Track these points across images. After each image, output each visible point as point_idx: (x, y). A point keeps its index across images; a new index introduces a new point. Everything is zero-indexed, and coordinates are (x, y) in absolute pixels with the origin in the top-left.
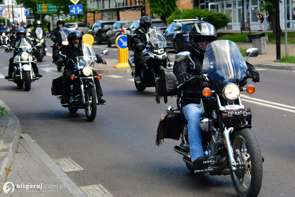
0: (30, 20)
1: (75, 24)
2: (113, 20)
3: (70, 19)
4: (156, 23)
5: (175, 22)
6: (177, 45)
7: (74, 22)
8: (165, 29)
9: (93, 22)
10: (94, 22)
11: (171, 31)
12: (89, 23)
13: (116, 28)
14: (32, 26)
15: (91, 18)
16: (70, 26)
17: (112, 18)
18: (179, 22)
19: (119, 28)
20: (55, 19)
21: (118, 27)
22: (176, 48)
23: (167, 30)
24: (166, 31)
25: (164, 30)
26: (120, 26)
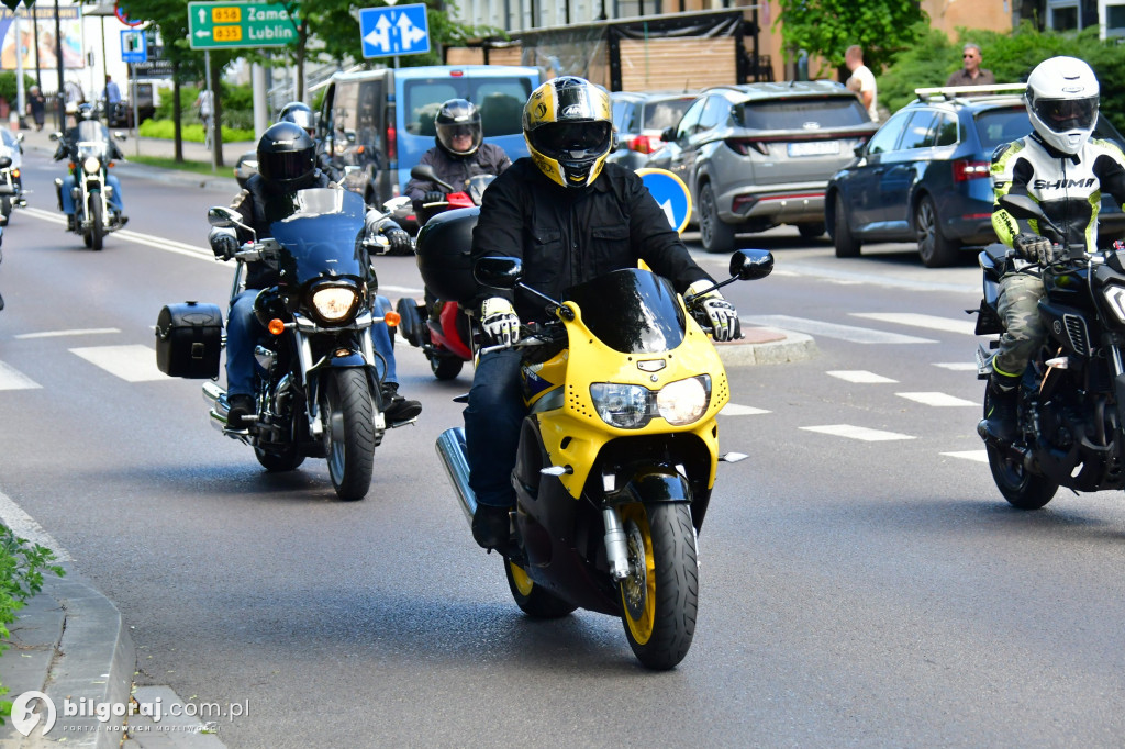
0: (150, 85)
4: (821, 105)
5: (922, 99)
6: (930, 224)
8: (869, 135)
11: (898, 146)
14: (156, 115)
18: (942, 98)
20: (279, 81)
22: (924, 237)
23: (875, 142)
24: (872, 150)
25: (861, 142)
26: (628, 118)
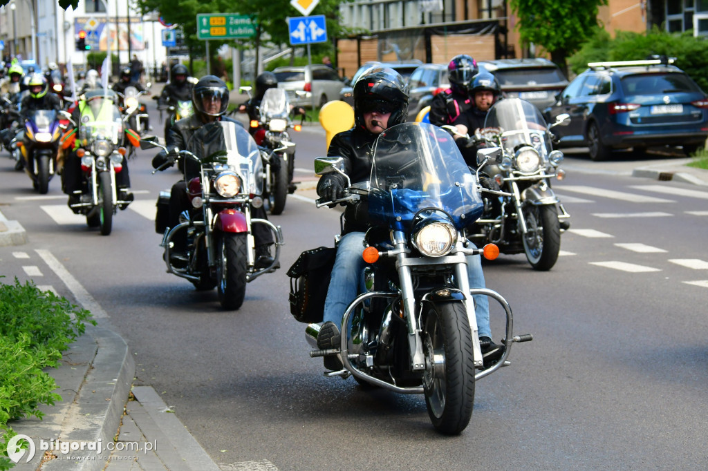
0: (178, 59)
1: (304, 73)
2: (412, 61)
3: (289, 56)
4: (537, 72)
5: (593, 69)
6: (596, 137)
7: (302, 65)
8: (563, 89)
9: (356, 65)
10: (360, 66)
11: (579, 94)
12: (344, 70)
13: (420, 84)
15: (351, 54)
16: (288, 76)
17: (410, 57)
18: (603, 68)
19: (429, 86)
20: (247, 57)
21: (425, 80)
22: (592, 145)
23: (567, 93)
24: (564, 96)
25: (559, 93)
26: (432, 79)
